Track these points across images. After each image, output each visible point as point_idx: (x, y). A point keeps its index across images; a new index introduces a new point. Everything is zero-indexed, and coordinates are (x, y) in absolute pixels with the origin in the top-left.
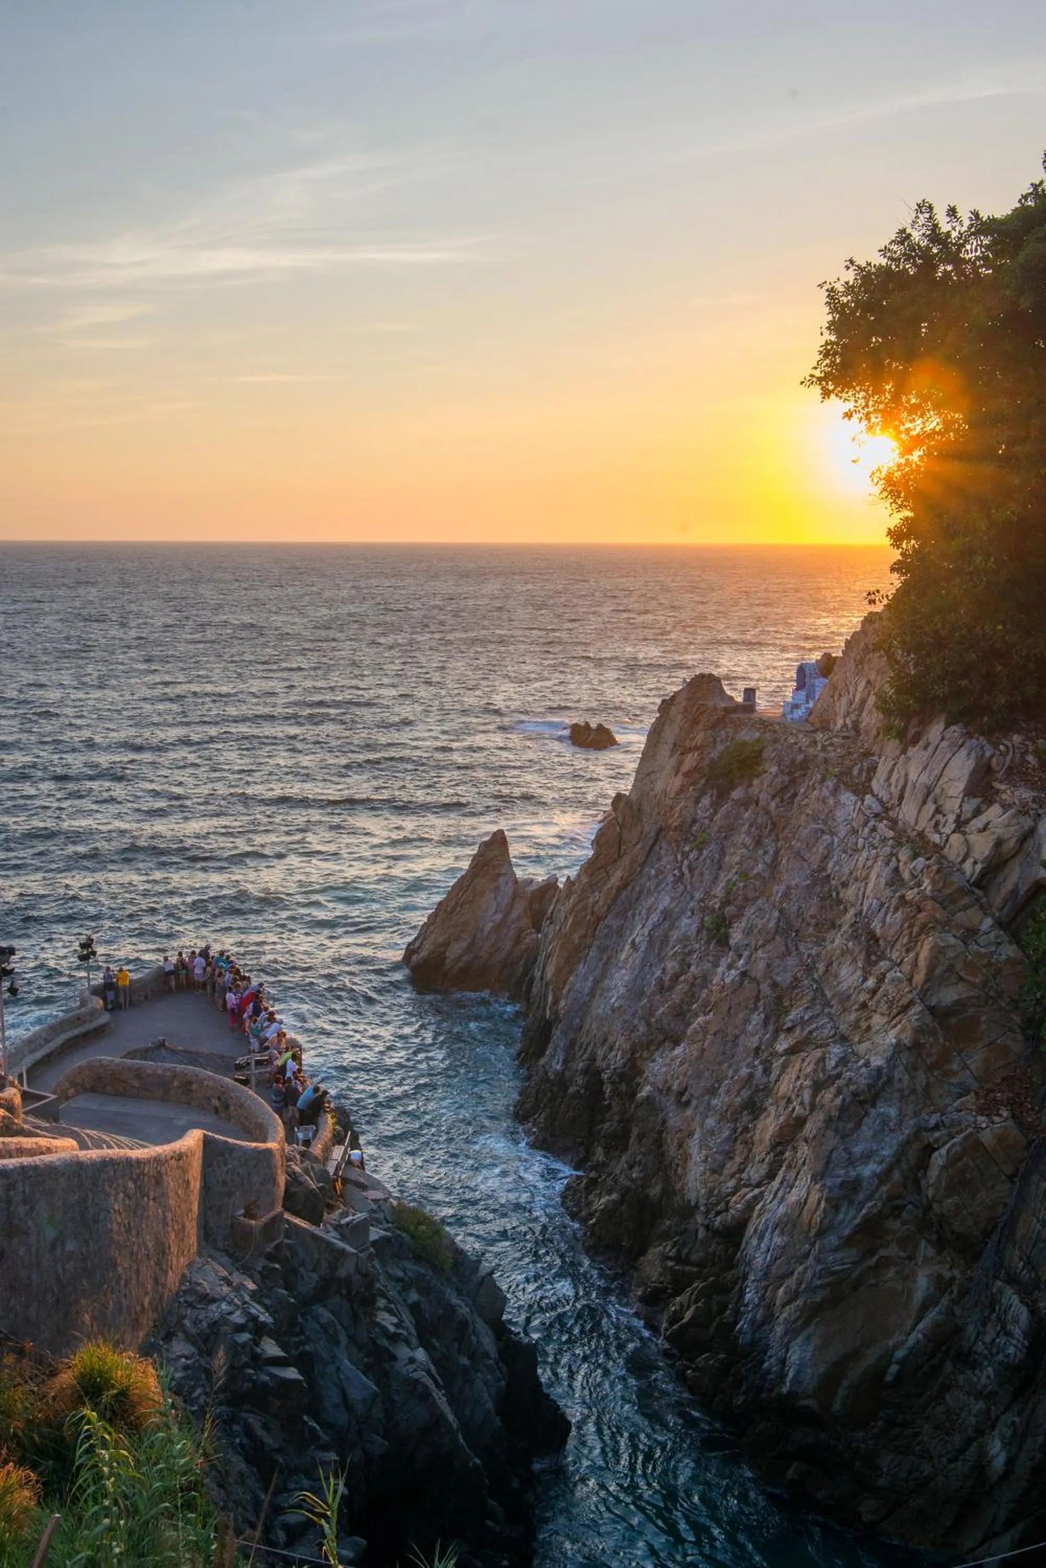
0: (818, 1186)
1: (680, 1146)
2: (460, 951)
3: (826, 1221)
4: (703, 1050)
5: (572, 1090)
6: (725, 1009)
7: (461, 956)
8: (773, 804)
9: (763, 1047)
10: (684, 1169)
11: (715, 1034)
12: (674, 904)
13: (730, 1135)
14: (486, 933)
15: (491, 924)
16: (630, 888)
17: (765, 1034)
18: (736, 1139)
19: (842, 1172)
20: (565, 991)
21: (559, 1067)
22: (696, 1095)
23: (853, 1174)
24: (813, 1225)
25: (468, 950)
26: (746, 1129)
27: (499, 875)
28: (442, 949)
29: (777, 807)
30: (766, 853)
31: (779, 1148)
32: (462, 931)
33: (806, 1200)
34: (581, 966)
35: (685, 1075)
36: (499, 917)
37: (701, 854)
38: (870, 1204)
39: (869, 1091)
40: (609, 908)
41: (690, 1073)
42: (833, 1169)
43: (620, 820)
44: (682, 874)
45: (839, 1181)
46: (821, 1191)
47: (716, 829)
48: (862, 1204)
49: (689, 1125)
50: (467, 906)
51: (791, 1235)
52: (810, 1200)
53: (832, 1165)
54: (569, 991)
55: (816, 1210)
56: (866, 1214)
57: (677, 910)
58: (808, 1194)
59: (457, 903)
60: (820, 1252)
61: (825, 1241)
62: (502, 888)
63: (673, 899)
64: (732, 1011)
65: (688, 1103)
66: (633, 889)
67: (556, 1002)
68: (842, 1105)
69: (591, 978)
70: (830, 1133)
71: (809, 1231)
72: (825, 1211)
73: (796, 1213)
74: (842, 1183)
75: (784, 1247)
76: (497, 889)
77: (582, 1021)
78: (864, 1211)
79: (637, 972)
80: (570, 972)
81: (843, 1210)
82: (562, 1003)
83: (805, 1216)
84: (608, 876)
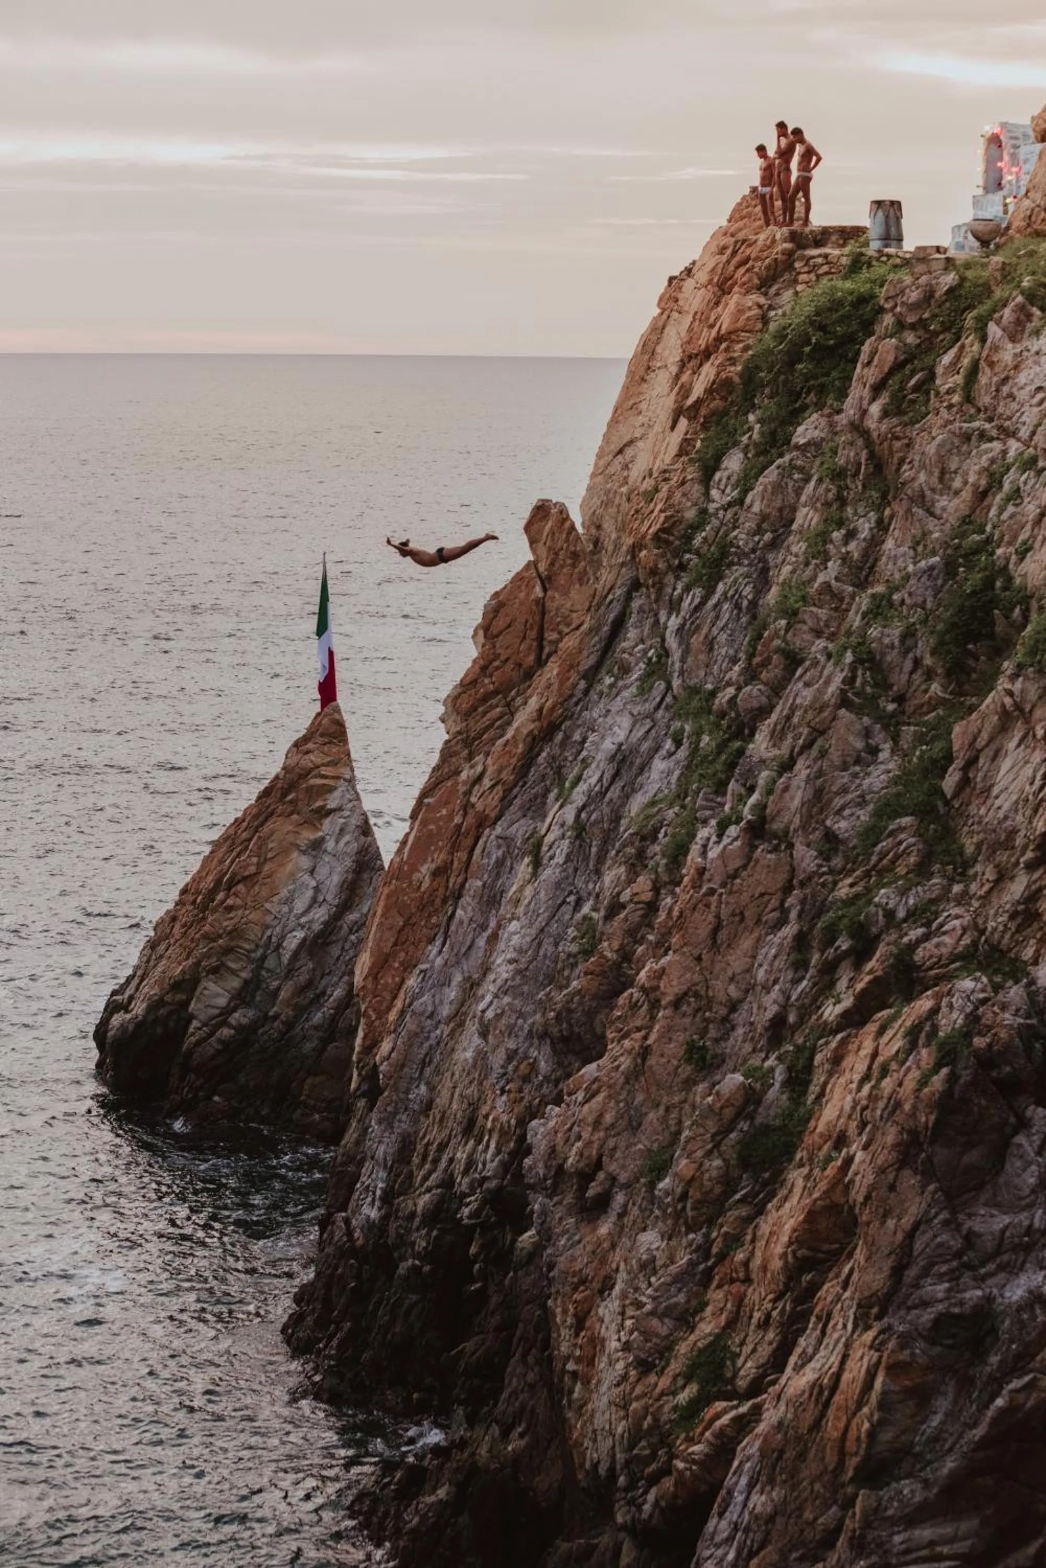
0: (869, 1336)
1: (580, 1324)
2: (222, 1001)
3: (886, 1436)
4: (645, 1052)
5: (403, 1268)
6: (704, 931)
7: (227, 1012)
8: (875, 409)
9: (792, 1018)
10: (587, 1382)
11: (676, 1004)
12: (640, 732)
13: (692, 1264)
14: (286, 957)
15: (300, 934)
16: (559, 736)
17: (796, 981)
18: (708, 1275)
19: (941, 1289)
20: (392, 1016)
21: (374, 1214)
22: (623, 1178)
23: (974, 1294)
24: (850, 1445)
25: (242, 997)
26: (733, 1241)
27: (324, 813)
28: (180, 997)
29: (885, 414)
30: (851, 535)
31: (806, 1278)
32: (228, 951)
33: (837, 1377)
34: (434, 949)
35: (597, 1124)
36: (320, 915)
37: (710, 591)
38: (1016, 1384)
39: (1028, 1049)
40: (508, 791)
41: (608, 1118)
42: (916, 1286)
43: (542, 567)
44: (665, 653)
45: (927, 1316)
46: (876, 1346)
47: (750, 525)
48: (996, 1384)
49: (603, 1261)
50: (241, 887)
51: (793, 1482)
52: (846, 1377)
53: (911, 1273)
54: (402, 1013)
55: (860, 1405)
56: (1002, 1412)
57: (645, 746)
58: (845, 1358)
59: (218, 882)
60: (867, 1524)
61: (885, 1494)
62: (330, 845)
63: (636, 720)
64: (722, 936)
65: (602, 1204)
66: (567, 737)
67: (371, 1047)
68: (947, 1094)
69: (458, 978)
70: (910, 1180)
71: (841, 1463)
72: (882, 1405)
73: (808, 1418)
74: (939, 1321)
75: (771, 1519)
76: (317, 845)
77: (432, 1088)
78: (999, 1402)
79: (541, 921)
80: (408, 967)
81: (943, 1404)
82: (386, 1046)
83: (832, 1427)
84: (511, 712)
